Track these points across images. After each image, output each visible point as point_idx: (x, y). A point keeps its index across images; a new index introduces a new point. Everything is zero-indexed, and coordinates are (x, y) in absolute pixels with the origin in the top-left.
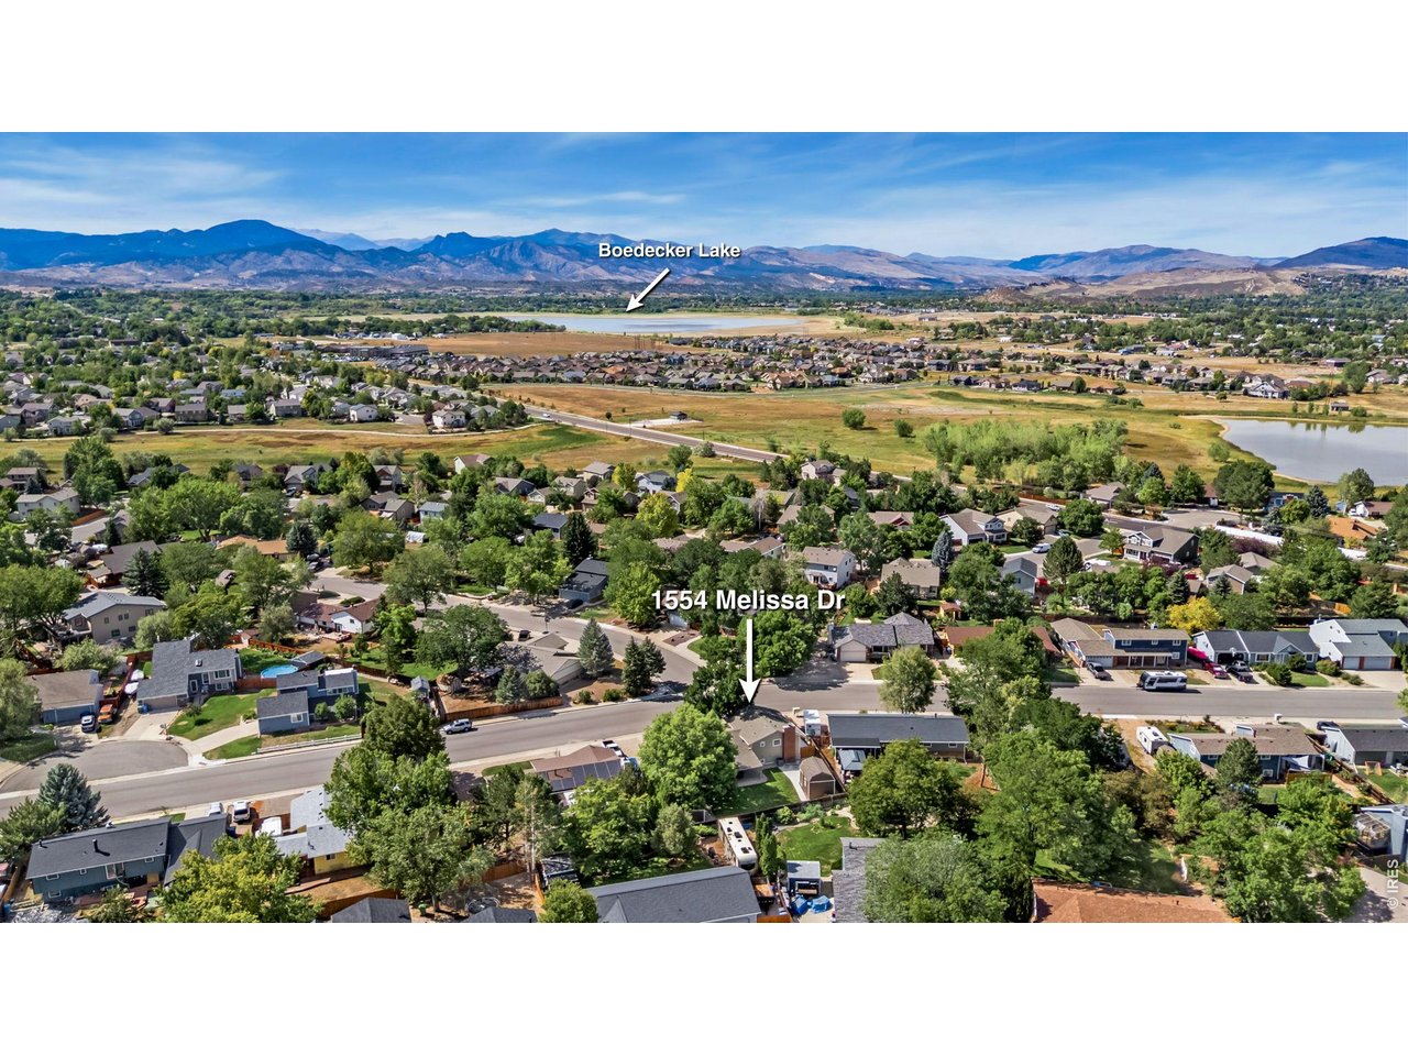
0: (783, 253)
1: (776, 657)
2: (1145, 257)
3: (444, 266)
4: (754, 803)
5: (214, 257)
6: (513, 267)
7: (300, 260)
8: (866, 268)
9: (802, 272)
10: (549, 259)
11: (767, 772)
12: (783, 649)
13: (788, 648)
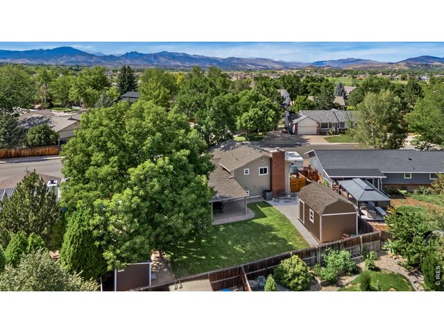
0: (238, 59)
1: (251, 120)
2: (352, 62)
3: (128, 61)
4: (238, 248)
5: (52, 57)
6: (151, 62)
7: (80, 58)
8: (265, 64)
9: (245, 64)
10: (162, 59)
11: (253, 206)
12: (257, 113)
13: (260, 113)
